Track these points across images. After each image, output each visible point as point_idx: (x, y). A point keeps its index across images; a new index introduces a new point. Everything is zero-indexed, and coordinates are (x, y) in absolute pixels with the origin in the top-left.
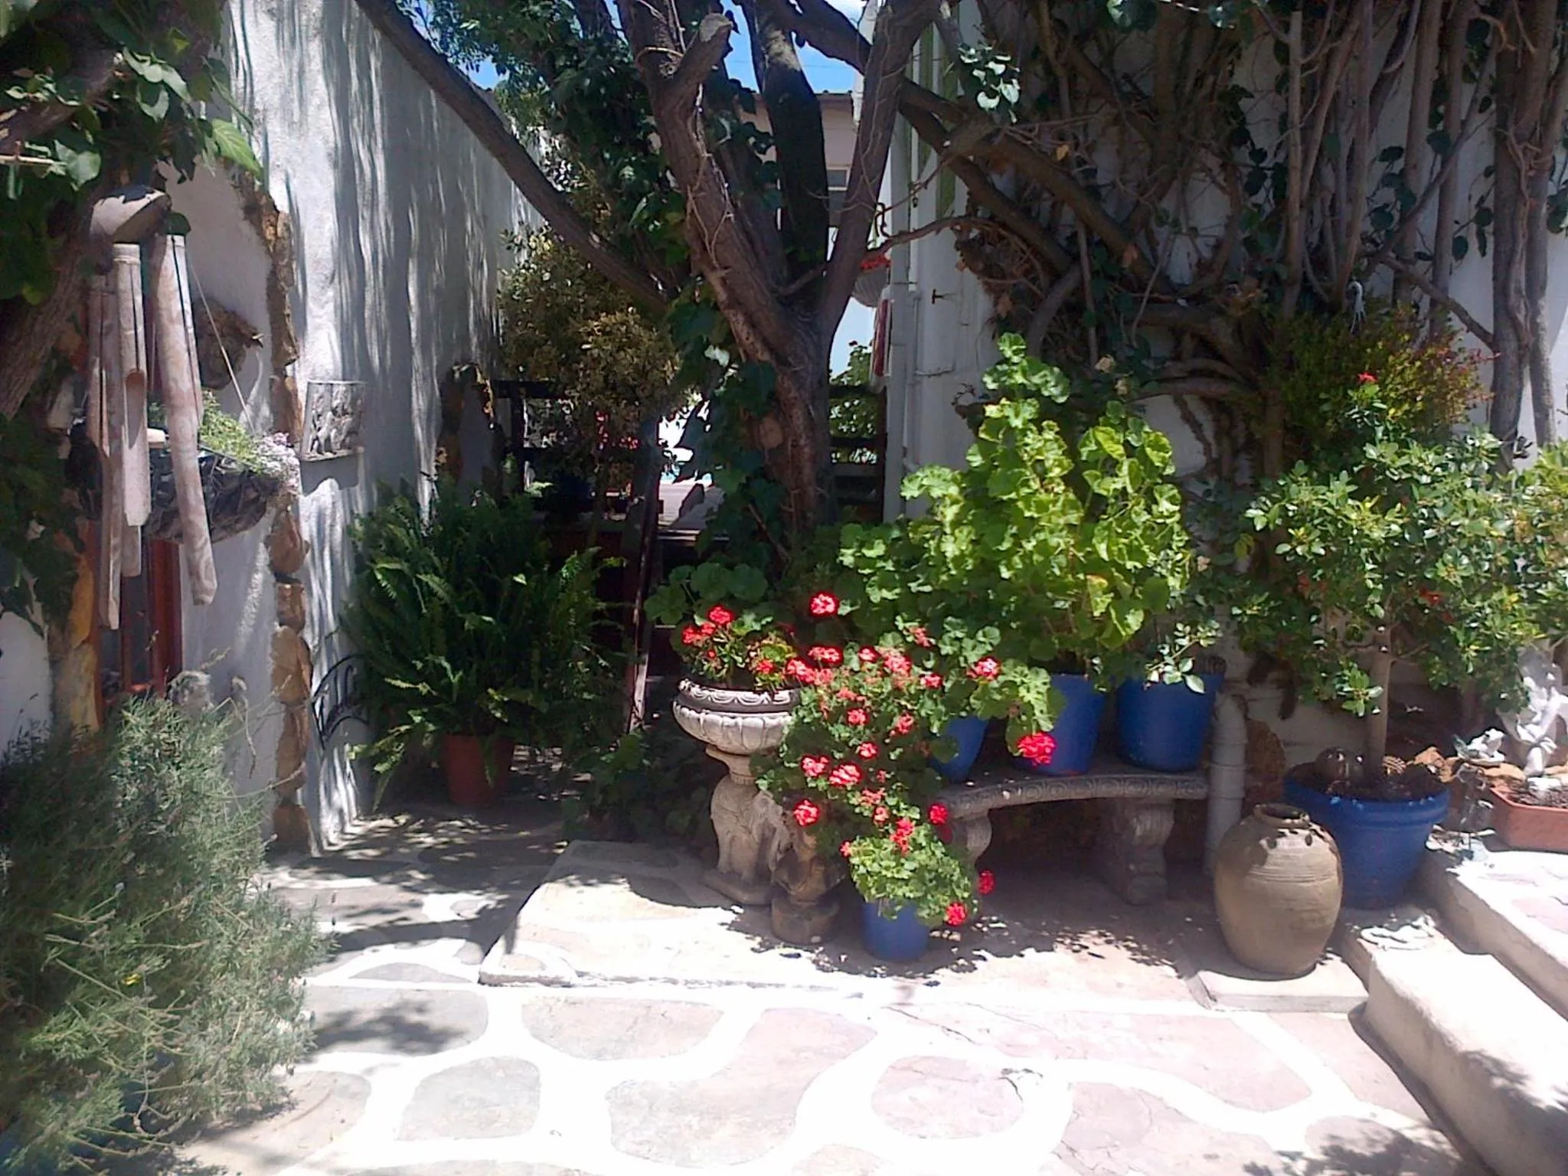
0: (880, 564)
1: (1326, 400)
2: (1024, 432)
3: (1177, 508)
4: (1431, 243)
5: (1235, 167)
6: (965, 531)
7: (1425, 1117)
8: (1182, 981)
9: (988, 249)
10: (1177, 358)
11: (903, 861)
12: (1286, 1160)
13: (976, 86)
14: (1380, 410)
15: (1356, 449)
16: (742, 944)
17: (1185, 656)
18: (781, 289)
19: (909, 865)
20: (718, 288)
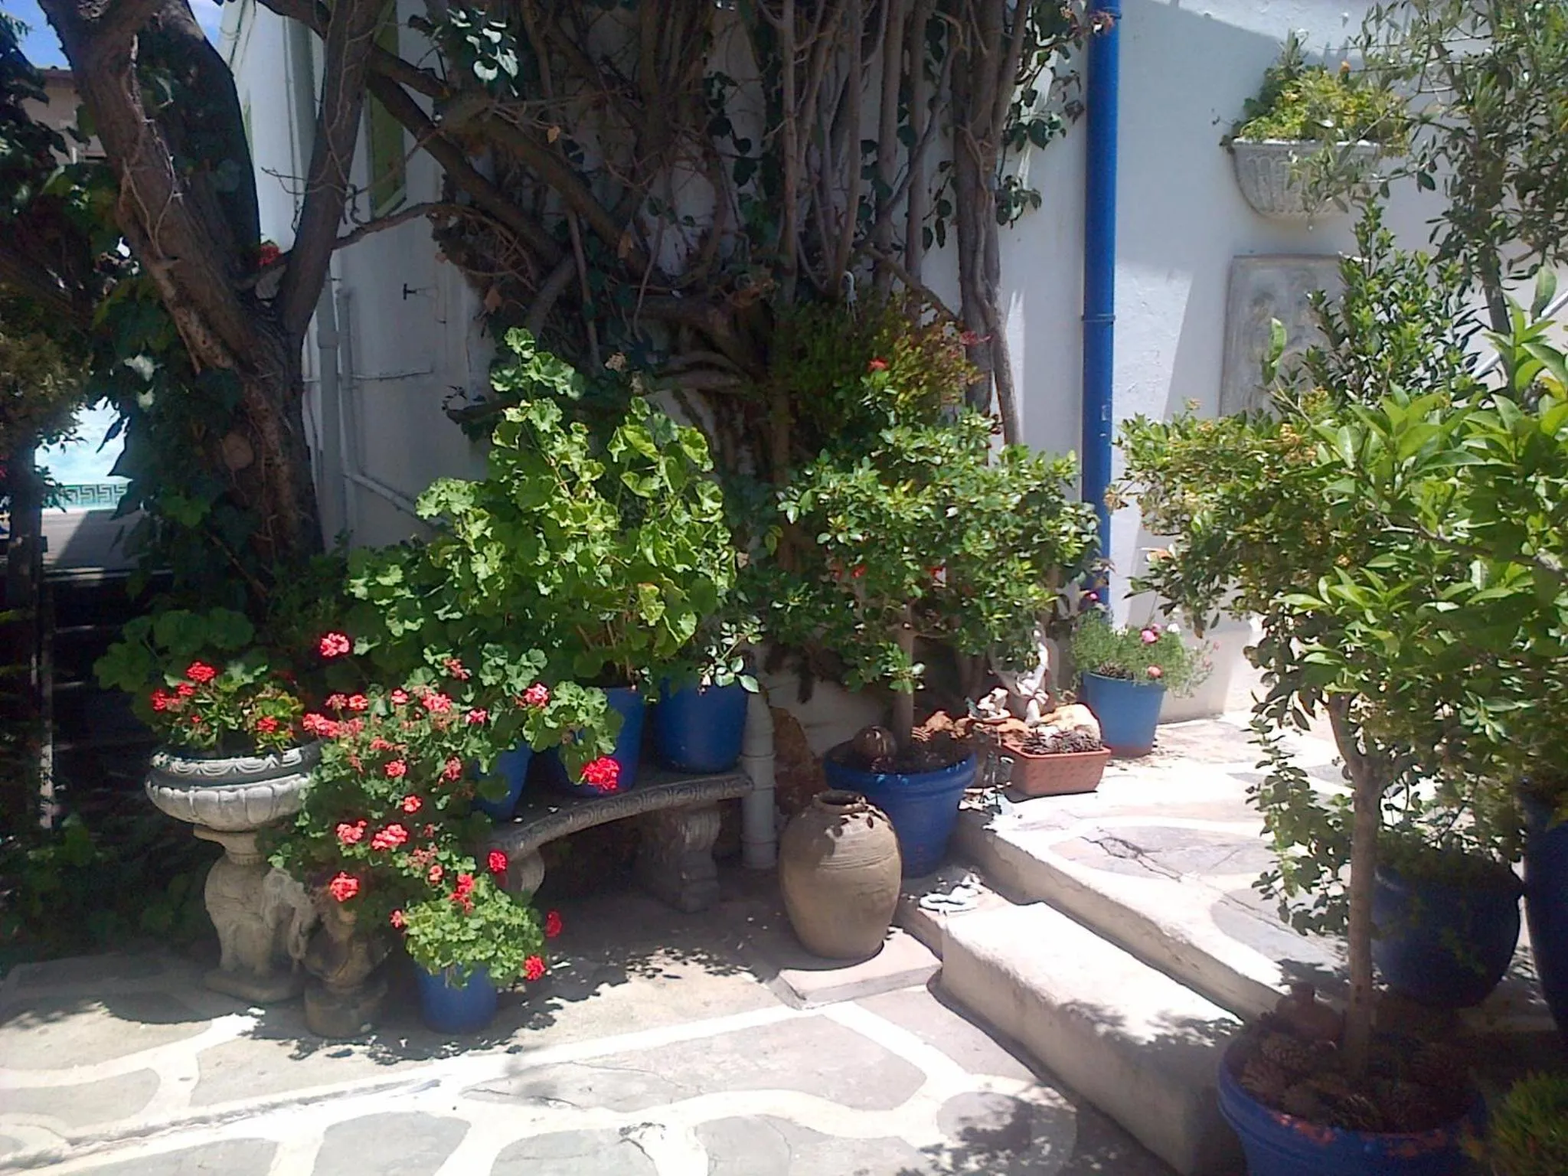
0: (399, 592)
1: (839, 388)
2: (552, 437)
3: (720, 505)
4: (903, 235)
5: (717, 156)
6: (494, 549)
7: (1031, 1075)
8: (763, 985)
9: (470, 239)
10: (675, 351)
11: (466, 920)
12: (931, 1156)
13: (471, 54)
14: (888, 394)
15: (871, 435)
16: (275, 1053)
17: (734, 654)
18: (237, 285)
19: (474, 924)
20: (164, 283)
